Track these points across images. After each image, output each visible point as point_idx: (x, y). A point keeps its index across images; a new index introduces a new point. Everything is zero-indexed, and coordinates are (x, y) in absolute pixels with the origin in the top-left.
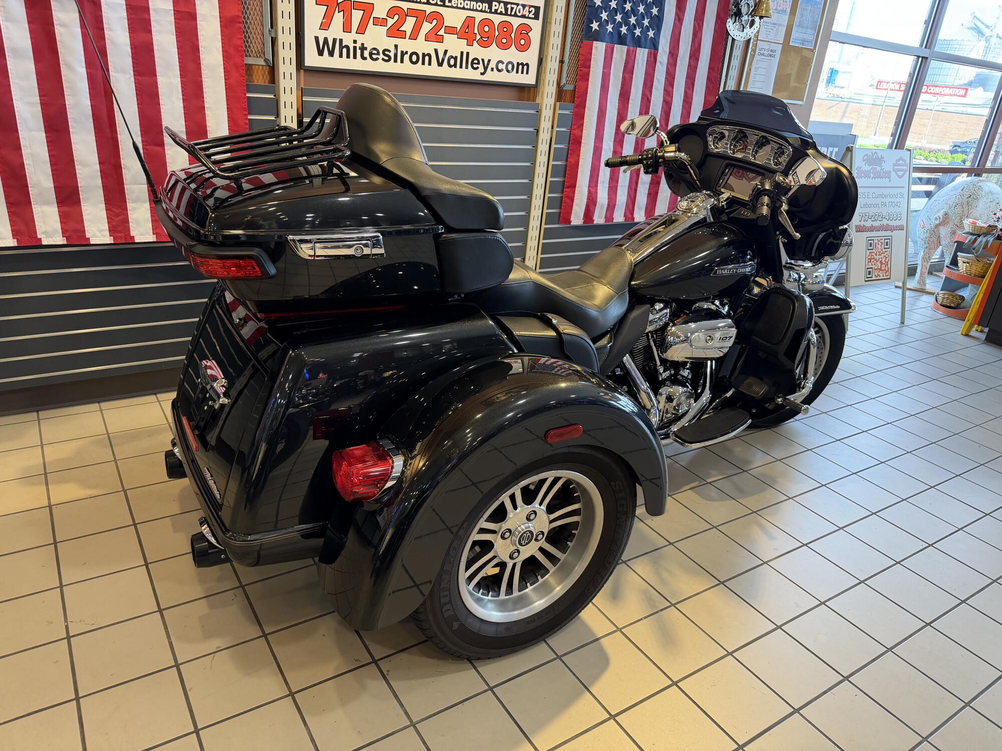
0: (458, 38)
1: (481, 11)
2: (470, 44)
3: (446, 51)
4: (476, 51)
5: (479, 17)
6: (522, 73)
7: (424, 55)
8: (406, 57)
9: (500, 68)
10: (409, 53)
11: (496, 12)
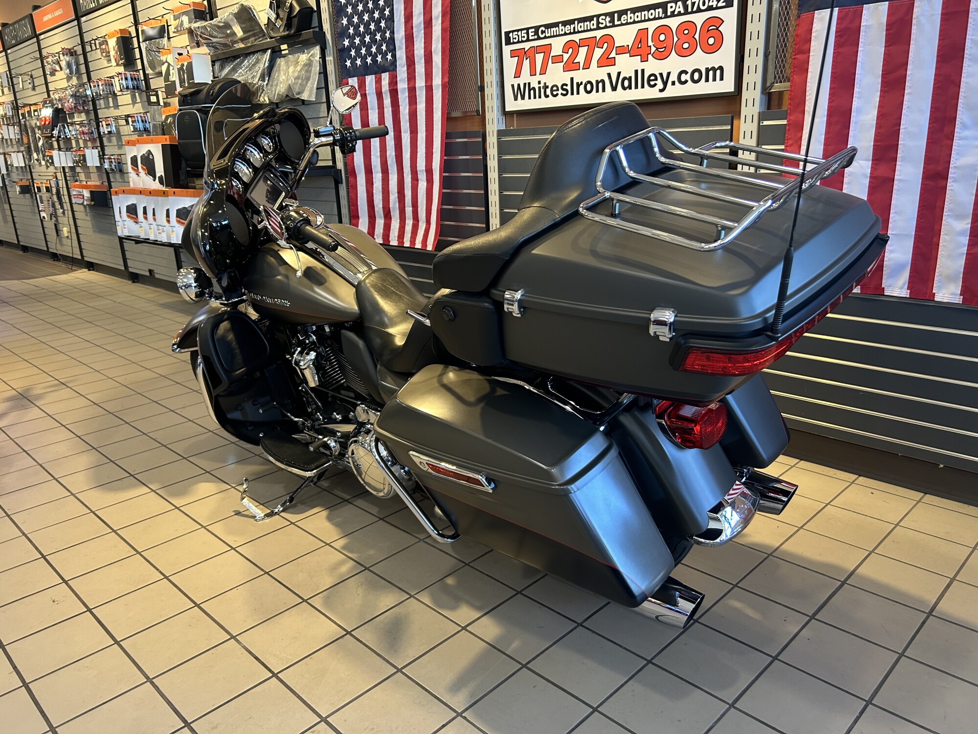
0: (630, 56)
1: (655, 19)
2: (644, 60)
3: (619, 74)
4: (653, 66)
5: (652, 26)
6: (714, 80)
7: (597, 82)
8: (582, 88)
9: (683, 79)
10: (584, 83)
11: (673, 15)
